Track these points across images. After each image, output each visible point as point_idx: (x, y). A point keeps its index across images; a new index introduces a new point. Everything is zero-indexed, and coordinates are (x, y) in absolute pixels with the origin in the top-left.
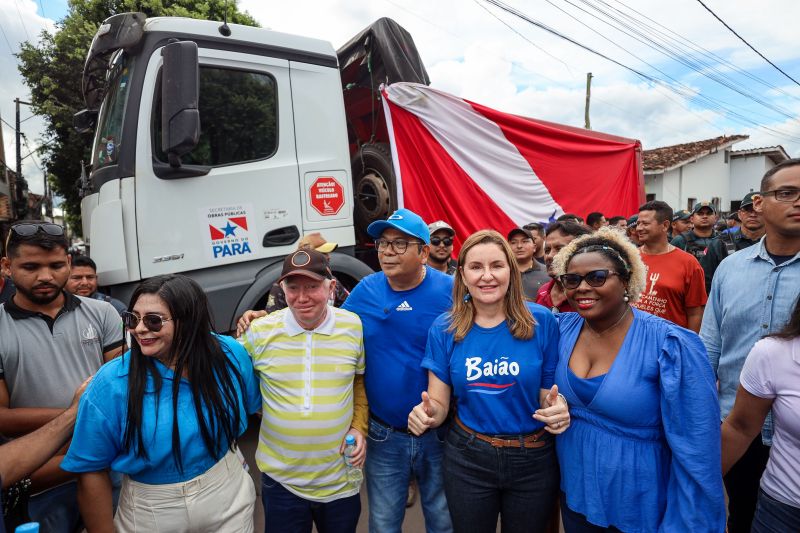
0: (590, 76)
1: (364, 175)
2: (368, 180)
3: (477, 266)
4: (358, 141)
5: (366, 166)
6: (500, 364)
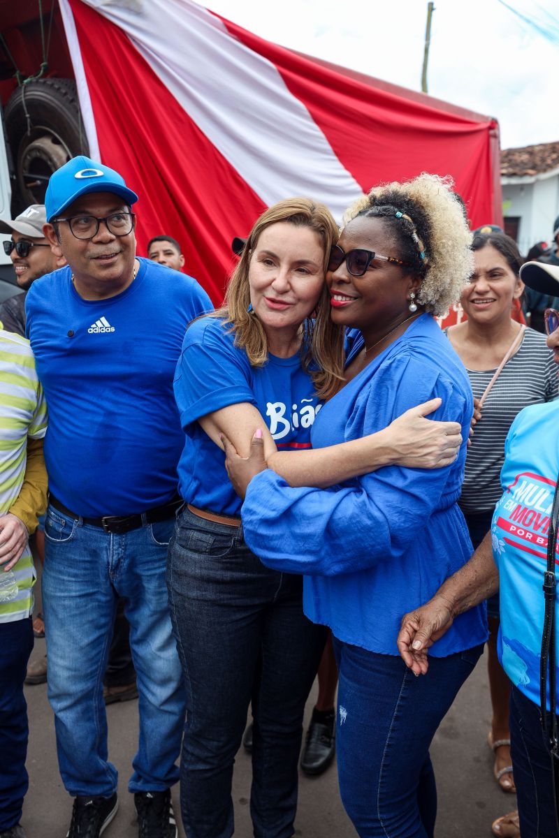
0: (431, 8)
1: (31, 142)
2: (39, 149)
3: (271, 260)
4: (17, 75)
5: (34, 122)
6: (302, 412)
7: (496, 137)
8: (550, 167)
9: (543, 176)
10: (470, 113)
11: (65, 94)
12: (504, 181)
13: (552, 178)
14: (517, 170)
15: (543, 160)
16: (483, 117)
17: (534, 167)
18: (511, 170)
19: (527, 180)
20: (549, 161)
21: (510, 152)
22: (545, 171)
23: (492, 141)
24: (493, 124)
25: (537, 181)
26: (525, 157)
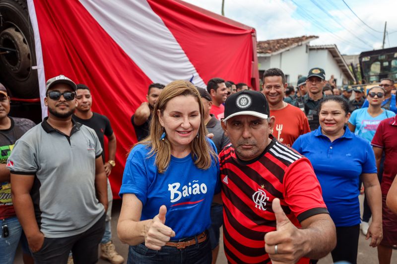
3: (178, 115)
6: (194, 186)
7: (255, 36)
8: (277, 50)
9: (274, 53)
10: (243, 25)
11: (21, 4)
12: (258, 55)
13: (278, 55)
14: (263, 51)
15: (274, 47)
16: (248, 27)
17: (270, 50)
18: (261, 51)
19: (267, 55)
20: (276, 47)
21: (260, 43)
22: (275, 51)
23: (253, 38)
24: (253, 31)
25: (272, 55)
26: (266, 45)
